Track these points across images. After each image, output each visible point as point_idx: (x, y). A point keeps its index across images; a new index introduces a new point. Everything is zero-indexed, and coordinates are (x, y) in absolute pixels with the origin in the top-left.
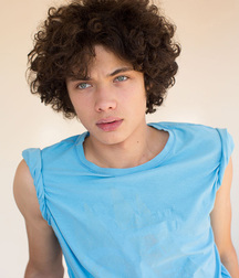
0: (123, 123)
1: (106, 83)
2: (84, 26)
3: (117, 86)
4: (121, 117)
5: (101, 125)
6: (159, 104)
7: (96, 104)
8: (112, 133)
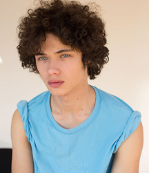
0: (64, 84)
4: (62, 80)
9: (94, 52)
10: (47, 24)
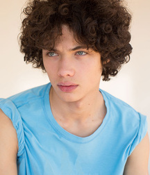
0: (78, 88)
1: (68, 56)
2: (56, 9)
3: (77, 58)
4: (76, 83)
5: (61, 86)
6: (114, 75)
7: (58, 70)
8: (68, 94)
9: (117, 50)
10: (66, 12)
